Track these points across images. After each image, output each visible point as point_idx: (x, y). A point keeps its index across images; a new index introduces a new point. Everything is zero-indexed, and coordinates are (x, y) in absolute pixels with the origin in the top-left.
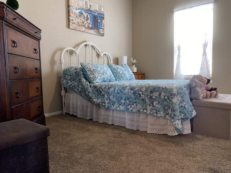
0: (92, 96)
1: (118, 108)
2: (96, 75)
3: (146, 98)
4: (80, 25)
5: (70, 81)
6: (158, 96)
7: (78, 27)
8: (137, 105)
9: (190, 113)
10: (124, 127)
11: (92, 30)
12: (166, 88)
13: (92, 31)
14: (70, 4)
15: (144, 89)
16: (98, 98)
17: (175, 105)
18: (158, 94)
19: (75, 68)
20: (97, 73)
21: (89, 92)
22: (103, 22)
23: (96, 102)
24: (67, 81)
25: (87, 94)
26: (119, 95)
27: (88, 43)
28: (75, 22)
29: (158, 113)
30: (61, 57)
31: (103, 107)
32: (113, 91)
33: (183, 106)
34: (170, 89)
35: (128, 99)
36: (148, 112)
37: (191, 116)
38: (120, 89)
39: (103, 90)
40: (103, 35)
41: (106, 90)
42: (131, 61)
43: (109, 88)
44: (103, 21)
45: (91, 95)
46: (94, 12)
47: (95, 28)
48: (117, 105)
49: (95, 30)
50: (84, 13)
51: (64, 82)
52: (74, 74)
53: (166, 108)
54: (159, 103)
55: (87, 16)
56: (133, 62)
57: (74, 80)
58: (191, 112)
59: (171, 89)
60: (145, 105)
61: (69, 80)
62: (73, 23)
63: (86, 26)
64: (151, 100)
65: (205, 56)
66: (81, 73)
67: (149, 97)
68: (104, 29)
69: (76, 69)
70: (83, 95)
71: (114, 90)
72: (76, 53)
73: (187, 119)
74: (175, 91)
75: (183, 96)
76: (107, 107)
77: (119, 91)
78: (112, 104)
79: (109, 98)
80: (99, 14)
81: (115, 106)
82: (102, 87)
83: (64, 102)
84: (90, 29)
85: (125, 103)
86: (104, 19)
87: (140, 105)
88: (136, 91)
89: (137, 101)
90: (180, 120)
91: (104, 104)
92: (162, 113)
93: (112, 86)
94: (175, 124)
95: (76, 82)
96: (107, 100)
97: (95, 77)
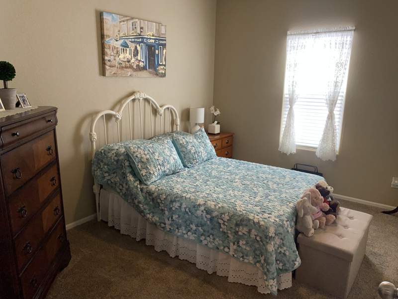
0: (145, 209)
1: (186, 236)
2: (152, 169)
3: (229, 232)
4: (123, 67)
5: (107, 174)
6: (246, 233)
7: (120, 71)
8: (214, 239)
9: (292, 263)
10: (194, 263)
11: (145, 71)
12: (259, 223)
13: (144, 74)
14: (106, 32)
15: (226, 217)
16: (153, 213)
17: (270, 254)
18: (247, 230)
19: (115, 151)
20: (152, 166)
21: (139, 202)
22: (164, 53)
23: (150, 219)
24: (102, 174)
25: (137, 204)
26: (187, 217)
27: (137, 96)
28: (113, 63)
29: (245, 257)
30: (91, 131)
31: (162, 229)
32: (177, 207)
33: (283, 252)
34: (265, 228)
35: (202, 226)
36: (231, 253)
37: (293, 268)
38: (189, 206)
39: (163, 202)
40: (164, 75)
41: (168, 203)
42: (212, 112)
43: (172, 202)
44: (164, 51)
45: (143, 206)
46: (147, 39)
47: (151, 66)
48: (183, 230)
49: (151, 70)
50: (129, 44)
51: (97, 172)
52: (115, 163)
53: (258, 252)
54: (247, 243)
55: (136, 47)
56: (215, 114)
57: (114, 173)
58: (293, 261)
59: (267, 228)
60: (227, 241)
61: (105, 172)
62: (110, 66)
63: (135, 67)
64: (236, 236)
65: (332, 120)
66: (127, 164)
67: (233, 231)
68: (165, 65)
69: (117, 155)
70: (129, 201)
71: (180, 207)
72: (117, 119)
73: (286, 270)
74: (272, 232)
75: (284, 237)
76: (169, 230)
77: (187, 210)
78: (176, 227)
79: (172, 218)
80: (157, 39)
81: (180, 231)
82: (161, 196)
83: (99, 203)
84: (140, 71)
85: (196, 230)
86: (165, 48)
87: (220, 240)
88: (214, 217)
89: (215, 232)
90: (275, 280)
91: (163, 225)
92: (251, 258)
93: (176, 197)
94: (268, 285)
95: (117, 177)
96: (169, 220)
97: (150, 173)
